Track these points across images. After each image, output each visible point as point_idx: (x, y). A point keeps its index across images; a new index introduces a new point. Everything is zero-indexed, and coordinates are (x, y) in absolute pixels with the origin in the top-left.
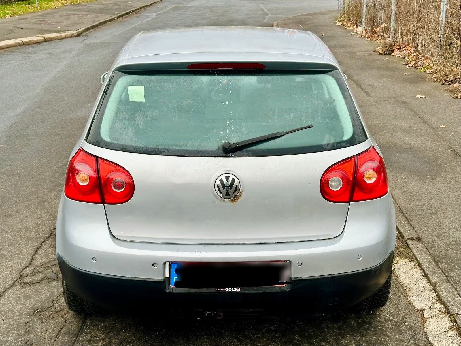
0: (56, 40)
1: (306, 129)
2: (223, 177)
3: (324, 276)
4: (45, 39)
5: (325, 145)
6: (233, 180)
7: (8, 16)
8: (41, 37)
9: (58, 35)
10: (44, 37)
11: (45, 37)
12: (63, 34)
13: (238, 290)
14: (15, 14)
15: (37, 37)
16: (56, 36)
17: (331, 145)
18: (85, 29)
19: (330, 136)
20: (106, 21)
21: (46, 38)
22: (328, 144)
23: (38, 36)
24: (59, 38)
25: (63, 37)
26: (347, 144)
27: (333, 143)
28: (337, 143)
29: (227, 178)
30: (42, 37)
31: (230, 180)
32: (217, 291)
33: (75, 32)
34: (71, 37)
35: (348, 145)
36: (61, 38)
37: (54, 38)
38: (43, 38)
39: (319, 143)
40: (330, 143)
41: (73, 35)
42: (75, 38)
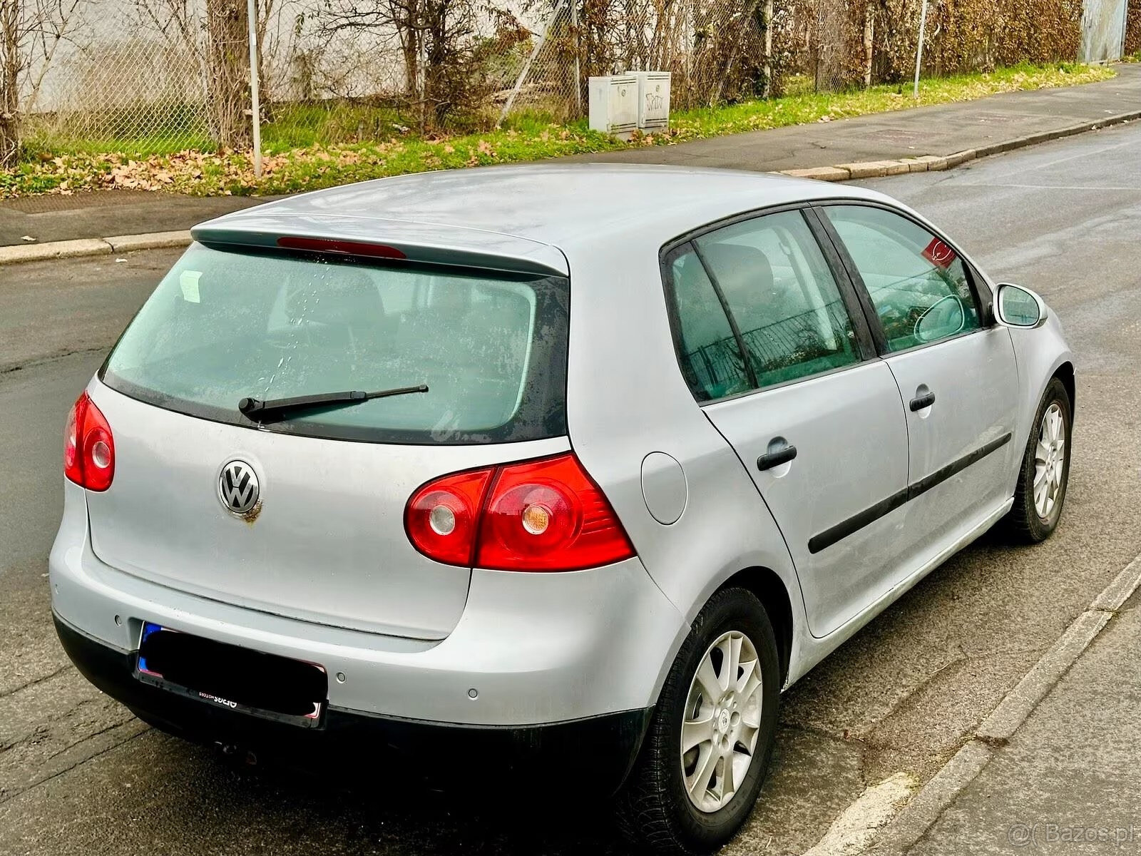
0: (880, 176)
1: (412, 394)
2: (231, 467)
3: (391, 716)
4: (851, 174)
5: (435, 432)
6: (247, 477)
7: (825, 118)
8: (842, 168)
9: (891, 164)
10: (849, 170)
11: (851, 170)
12: (905, 163)
13: (233, 705)
14: (848, 114)
15: (835, 169)
16: (883, 167)
17: (449, 435)
18: (977, 153)
19: (454, 416)
20: (1056, 133)
21: (854, 171)
22: (444, 432)
23: (837, 166)
24: (890, 172)
25: (903, 170)
26: (485, 438)
27: (456, 431)
28: (463, 433)
29: (238, 470)
30: (845, 169)
31: (242, 475)
32: (202, 697)
33: (943, 159)
34: (928, 170)
35: (488, 440)
36: (896, 171)
37: (875, 171)
38: (847, 171)
39: (424, 427)
40: (449, 429)
41: (935, 166)
42: (939, 172)
